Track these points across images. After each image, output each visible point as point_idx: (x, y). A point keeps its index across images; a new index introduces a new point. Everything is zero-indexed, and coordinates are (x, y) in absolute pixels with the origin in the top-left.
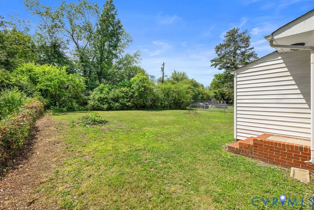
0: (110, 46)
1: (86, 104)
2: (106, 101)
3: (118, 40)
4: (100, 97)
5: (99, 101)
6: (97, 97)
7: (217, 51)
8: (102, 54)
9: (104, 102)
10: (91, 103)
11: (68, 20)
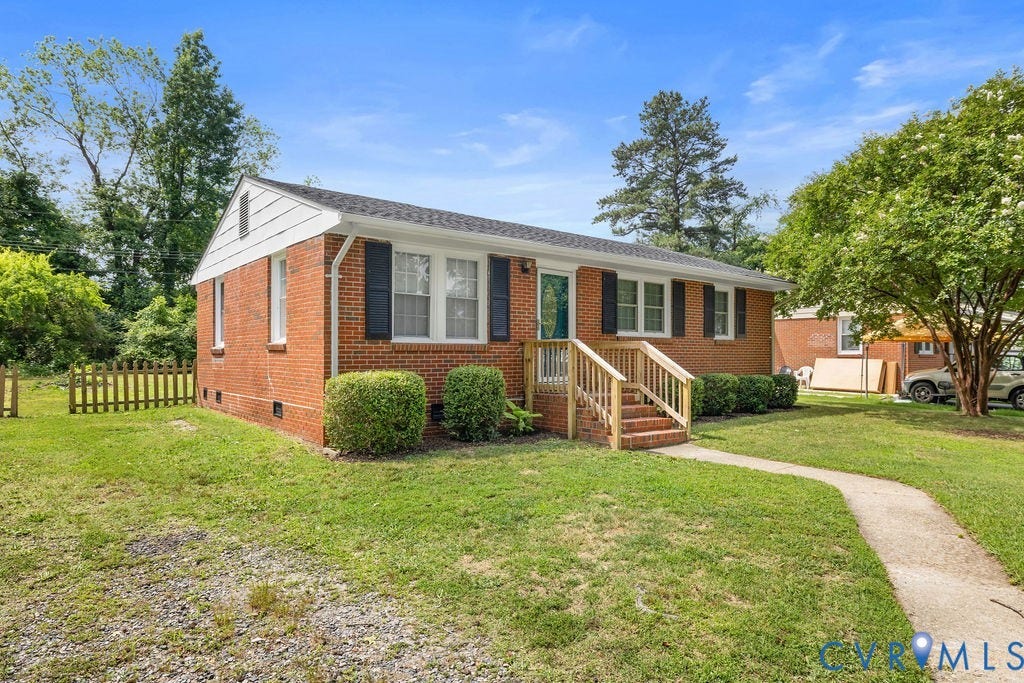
0: (201, 171)
1: (113, 353)
2: (172, 347)
3: (231, 152)
4: (154, 336)
5: (149, 346)
6: (141, 336)
7: (621, 168)
8: (176, 197)
9: (165, 351)
10: (128, 350)
11: (67, 90)
